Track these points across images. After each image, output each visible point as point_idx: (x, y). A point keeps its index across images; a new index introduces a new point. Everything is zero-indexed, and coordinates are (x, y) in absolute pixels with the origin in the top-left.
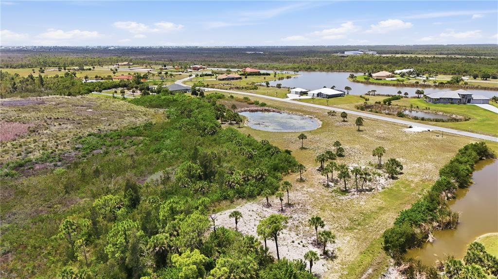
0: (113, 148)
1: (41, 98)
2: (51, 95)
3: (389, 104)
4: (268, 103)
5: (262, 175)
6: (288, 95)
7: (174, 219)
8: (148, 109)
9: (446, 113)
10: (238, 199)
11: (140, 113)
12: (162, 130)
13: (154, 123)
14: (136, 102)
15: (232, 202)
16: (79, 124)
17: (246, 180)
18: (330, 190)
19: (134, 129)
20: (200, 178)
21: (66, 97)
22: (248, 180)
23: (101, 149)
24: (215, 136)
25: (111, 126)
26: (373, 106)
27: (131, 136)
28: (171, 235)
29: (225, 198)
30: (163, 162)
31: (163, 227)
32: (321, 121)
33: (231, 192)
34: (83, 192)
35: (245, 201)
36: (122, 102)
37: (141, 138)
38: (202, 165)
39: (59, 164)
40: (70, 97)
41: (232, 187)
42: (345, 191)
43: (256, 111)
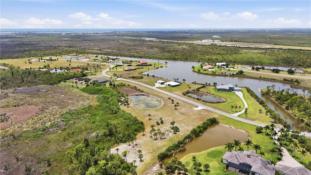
0: (77, 120)
1: (37, 86)
2: (42, 84)
3: (199, 91)
4: (145, 90)
5: (129, 134)
6: (155, 84)
7: (99, 151)
8: (89, 95)
9: (220, 97)
10: (120, 143)
11: (86, 98)
12: (95, 110)
13: (92, 105)
14: (83, 90)
15: (118, 144)
16: (60, 105)
17: (123, 136)
18: (152, 138)
19: (84, 109)
20: (109, 135)
21: (49, 86)
22: (124, 136)
23: (72, 121)
24: (116, 115)
25: (74, 107)
26: (191, 92)
27: (83, 113)
28: (98, 156)
29: (116, 143)
30: (96, 127)
31: (96, 154)
32: (164, 102)
33: (118, 141)
34: (70, 141)
35: (123, 143)
36: (77, 89)
37: (87, 114)
38: (109, 131)
39: (58, 128)
40: (51, 86)
41: (119, 139)
42: (156, 139)
43: (139, 95)
